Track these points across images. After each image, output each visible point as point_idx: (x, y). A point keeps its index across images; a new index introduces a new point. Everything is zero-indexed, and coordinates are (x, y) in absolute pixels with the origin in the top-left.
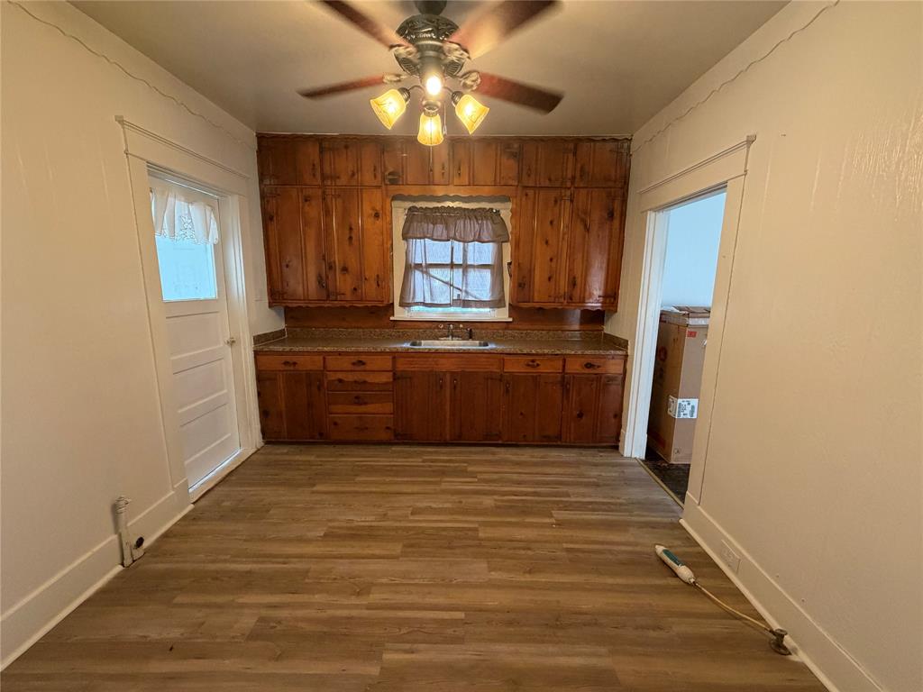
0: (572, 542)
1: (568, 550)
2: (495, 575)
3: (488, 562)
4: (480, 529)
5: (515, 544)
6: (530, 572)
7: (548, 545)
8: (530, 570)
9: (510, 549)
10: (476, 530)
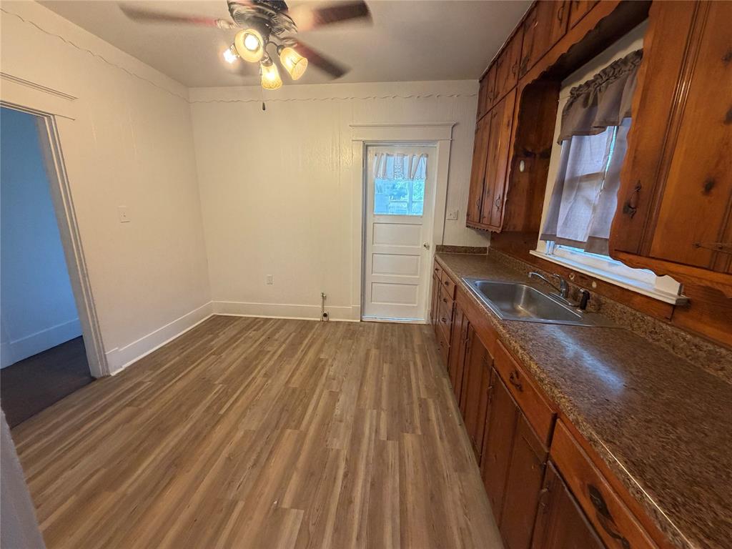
0: (241, 513)
1: (234, 504)
2: (240, 434)
3: (254, 431)
4: (297, 432)
5: (265, 456)
6: (229, 459)
7: (251, 484)
8: (231, 460)
9: (262, 449)
10: (297, 427)
